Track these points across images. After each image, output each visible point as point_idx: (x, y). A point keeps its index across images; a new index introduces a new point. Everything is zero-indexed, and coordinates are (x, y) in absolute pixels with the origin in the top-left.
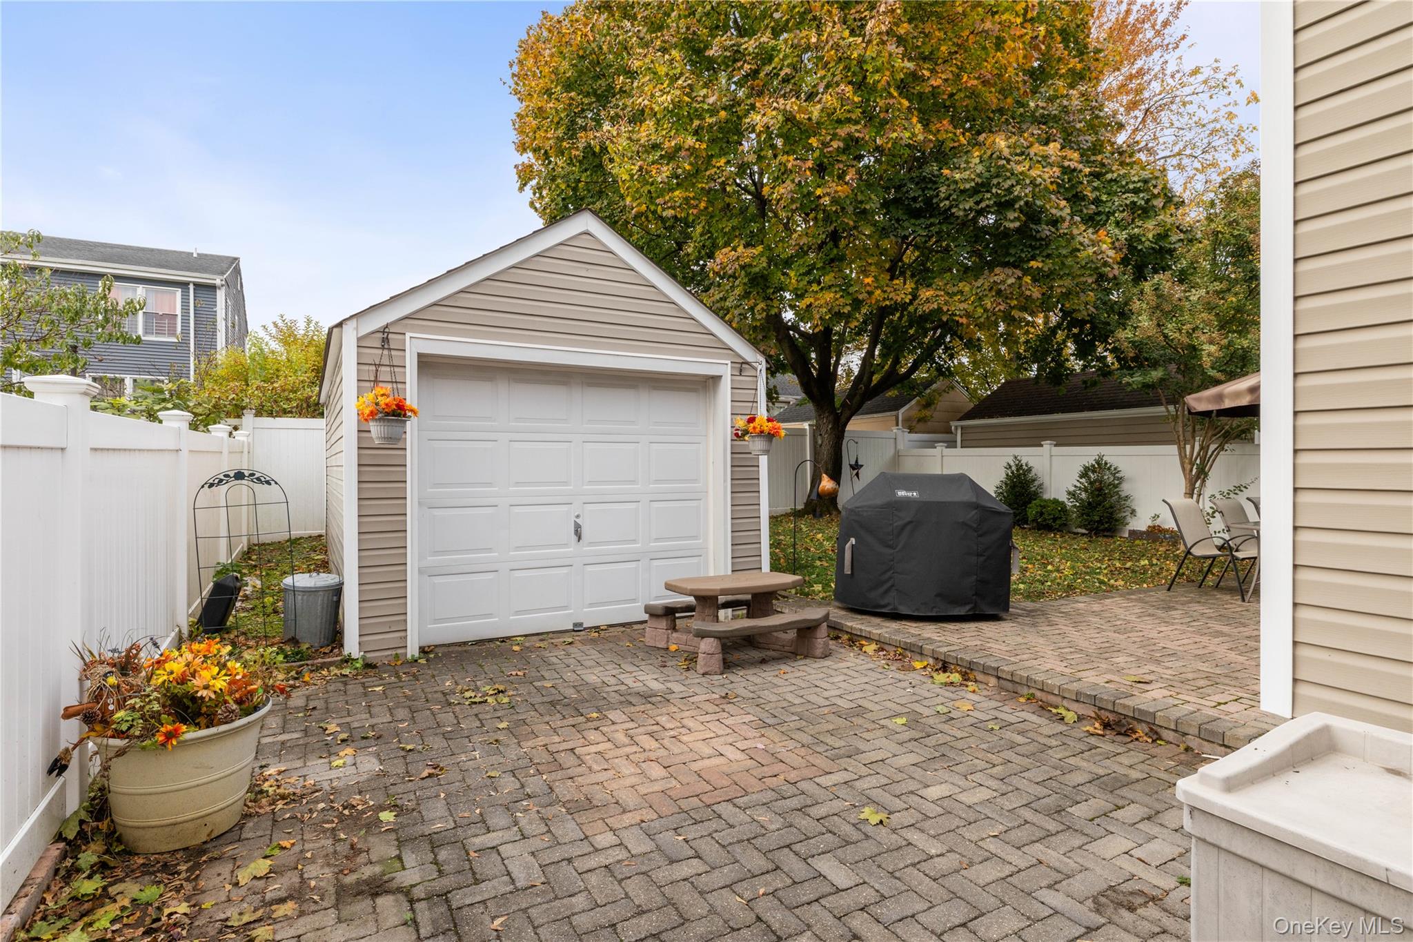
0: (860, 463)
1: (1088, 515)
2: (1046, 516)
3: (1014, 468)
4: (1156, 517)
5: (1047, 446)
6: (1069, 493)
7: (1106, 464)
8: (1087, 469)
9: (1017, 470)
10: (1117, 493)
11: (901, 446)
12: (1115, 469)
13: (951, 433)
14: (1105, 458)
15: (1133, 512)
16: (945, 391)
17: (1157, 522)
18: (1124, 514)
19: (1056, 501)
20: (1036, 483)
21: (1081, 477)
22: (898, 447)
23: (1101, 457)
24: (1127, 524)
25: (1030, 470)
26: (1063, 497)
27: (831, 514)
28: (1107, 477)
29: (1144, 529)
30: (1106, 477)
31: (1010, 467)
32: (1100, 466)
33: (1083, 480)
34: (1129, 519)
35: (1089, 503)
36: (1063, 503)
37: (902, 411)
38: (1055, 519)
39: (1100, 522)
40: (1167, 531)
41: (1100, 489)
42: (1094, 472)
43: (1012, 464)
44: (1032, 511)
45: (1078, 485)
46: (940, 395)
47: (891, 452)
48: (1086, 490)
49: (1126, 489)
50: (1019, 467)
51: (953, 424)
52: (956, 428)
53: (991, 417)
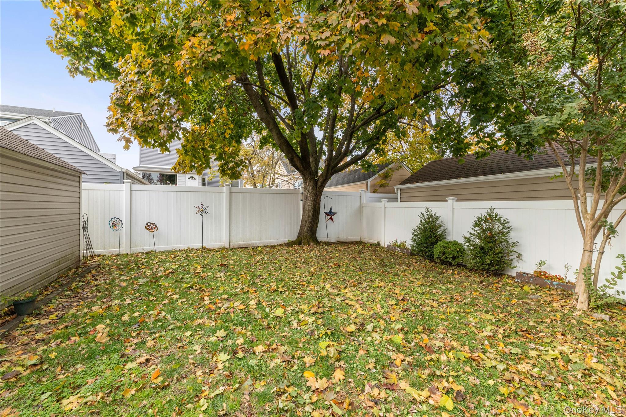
0: (333, 211)
1: (481, 258)
2: (447, 255)
3: (426, 217)
4: (542, 263)
5: (450, 200)
6: (465, 238)
7: (496, 216)
8: (480, 220)
9: (428, 218)
10: (506, 240)
11: (364, 201)
12: (504, 220)
13: (395, 193)
14: (495, 211)
15: (519, 256)
16: (396, 169)
17: (543, 269)
18: (511, 258)
19: (456, 244)
20: (442, 228)
21: (475, 226)
22: (362, 202)
23: (492, 210)
24: (515, 267)
25: (437, 218)
26: (461, 241)
27: (309, 245)
28: (498, 227)
29: (531, 272)
30: (496, 226)
31: (423, 215)
32: (491, 217)
33: (477, 229)
34: (515, 263)
35: (482, 248)
36: (461, 245)
37: (369, 180)
38: (454, 258)
39: (491, 264)
40: (553, 278)
41: (491, 237)
42: (485, 222)
43: (425, 214)
44: (437, 250)
45: (473, 232)
46: (393, 171)
47: (357, 204)
48: (479, 237)
49: (513, 237)
50: (430, 216)
51: (396, 187)
52: (398, 189)
53: (417, 182)
